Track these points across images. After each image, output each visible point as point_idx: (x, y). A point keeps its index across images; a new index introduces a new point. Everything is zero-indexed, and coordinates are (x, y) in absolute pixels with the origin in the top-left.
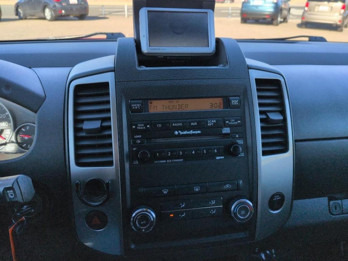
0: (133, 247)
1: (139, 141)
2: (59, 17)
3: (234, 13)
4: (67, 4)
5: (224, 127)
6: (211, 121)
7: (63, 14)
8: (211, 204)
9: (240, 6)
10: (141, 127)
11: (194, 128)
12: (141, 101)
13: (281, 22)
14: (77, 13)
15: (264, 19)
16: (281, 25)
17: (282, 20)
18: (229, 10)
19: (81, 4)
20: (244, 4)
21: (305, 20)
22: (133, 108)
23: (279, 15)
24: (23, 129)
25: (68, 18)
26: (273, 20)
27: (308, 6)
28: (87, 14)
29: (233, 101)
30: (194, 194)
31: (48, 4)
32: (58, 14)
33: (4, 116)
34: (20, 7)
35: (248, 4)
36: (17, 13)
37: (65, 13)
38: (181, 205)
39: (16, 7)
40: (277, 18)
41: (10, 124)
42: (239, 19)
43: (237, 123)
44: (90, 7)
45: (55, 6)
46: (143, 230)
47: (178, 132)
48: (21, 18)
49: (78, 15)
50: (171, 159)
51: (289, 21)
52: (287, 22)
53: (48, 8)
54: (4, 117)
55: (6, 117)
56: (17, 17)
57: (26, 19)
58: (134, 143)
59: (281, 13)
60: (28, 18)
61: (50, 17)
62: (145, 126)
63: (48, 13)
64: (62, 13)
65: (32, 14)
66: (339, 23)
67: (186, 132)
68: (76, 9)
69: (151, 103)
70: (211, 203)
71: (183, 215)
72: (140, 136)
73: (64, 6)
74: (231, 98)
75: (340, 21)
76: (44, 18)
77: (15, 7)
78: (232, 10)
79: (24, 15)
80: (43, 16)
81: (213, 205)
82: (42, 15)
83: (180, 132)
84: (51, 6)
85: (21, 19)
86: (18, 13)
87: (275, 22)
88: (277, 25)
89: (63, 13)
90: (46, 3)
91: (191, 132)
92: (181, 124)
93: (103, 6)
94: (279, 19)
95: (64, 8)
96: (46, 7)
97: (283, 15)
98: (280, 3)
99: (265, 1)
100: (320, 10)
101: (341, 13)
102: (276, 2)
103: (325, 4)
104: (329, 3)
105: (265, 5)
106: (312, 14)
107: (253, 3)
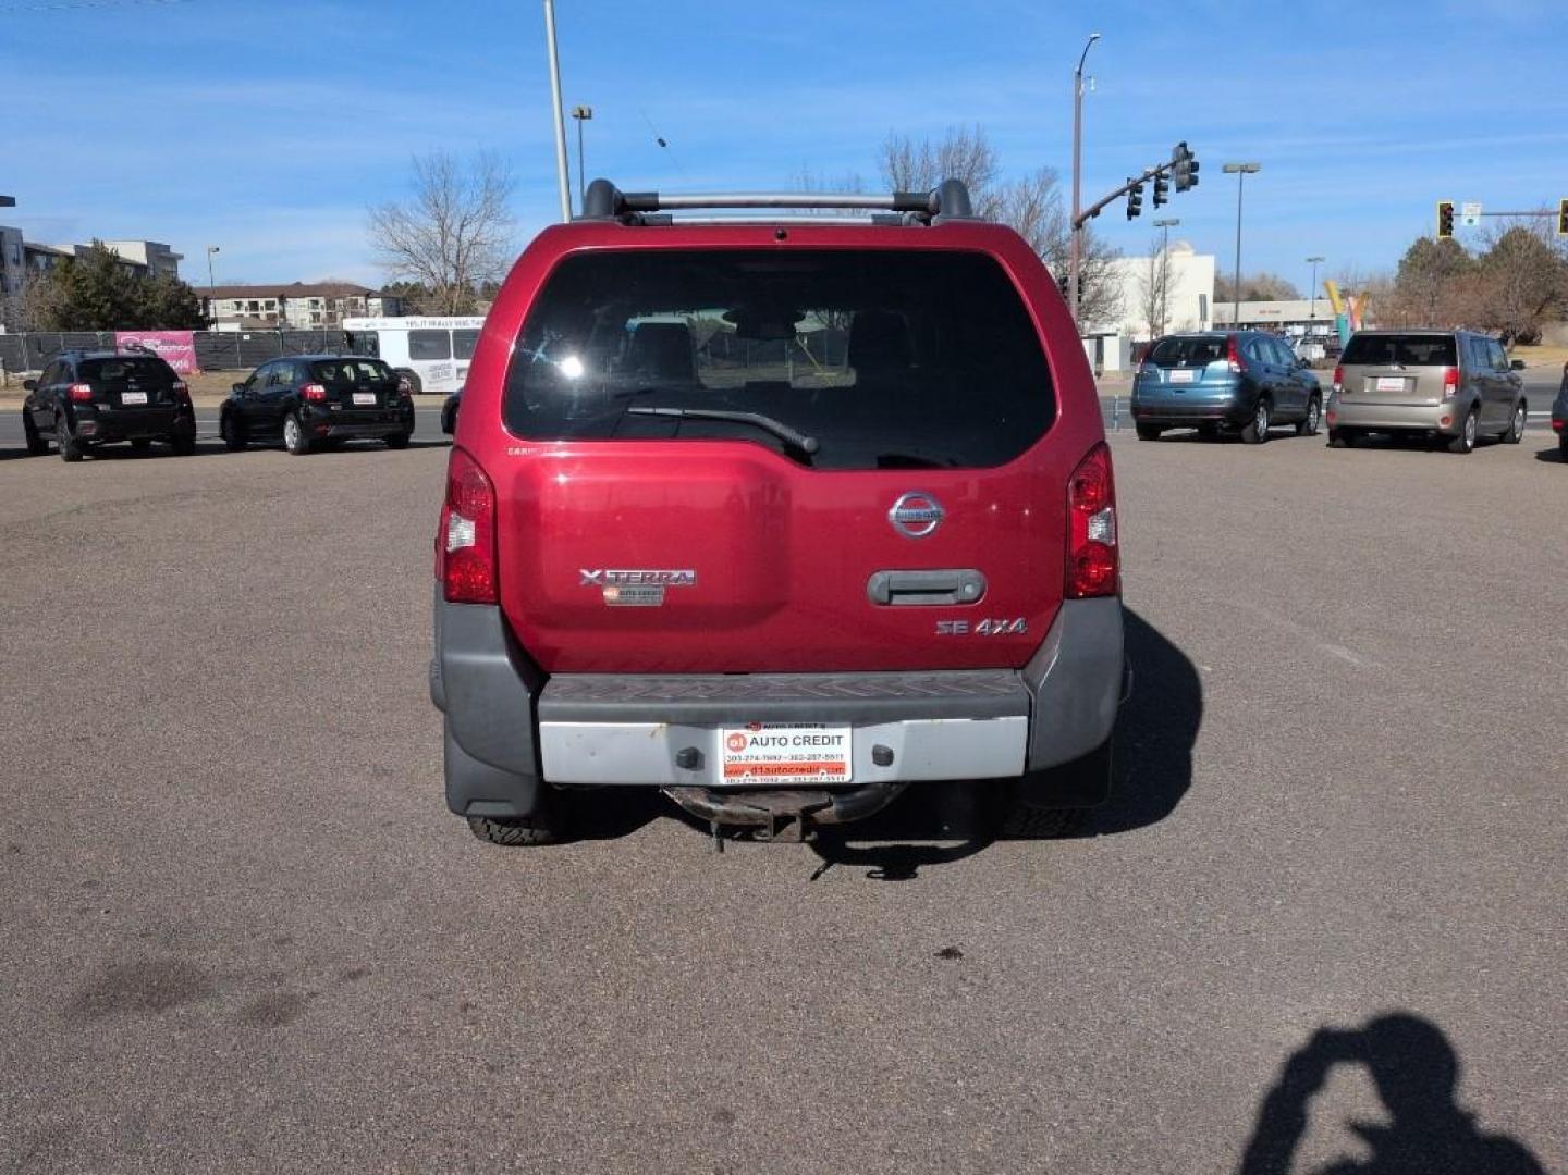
20: (1141, 383)
21: (1336, 422)
23: (1262, 409)
35: (1152, 383)
40: (1254, 420)
75: (1444, 420)
99: (1204, 371)
100: (1378, 389)
101: (1449, 396)
102: (1238, 370)
103: (1394, 372)
104: (1404, 369)
105: (1205, 382)
106: (1358, 401)
107: (1167, 377)
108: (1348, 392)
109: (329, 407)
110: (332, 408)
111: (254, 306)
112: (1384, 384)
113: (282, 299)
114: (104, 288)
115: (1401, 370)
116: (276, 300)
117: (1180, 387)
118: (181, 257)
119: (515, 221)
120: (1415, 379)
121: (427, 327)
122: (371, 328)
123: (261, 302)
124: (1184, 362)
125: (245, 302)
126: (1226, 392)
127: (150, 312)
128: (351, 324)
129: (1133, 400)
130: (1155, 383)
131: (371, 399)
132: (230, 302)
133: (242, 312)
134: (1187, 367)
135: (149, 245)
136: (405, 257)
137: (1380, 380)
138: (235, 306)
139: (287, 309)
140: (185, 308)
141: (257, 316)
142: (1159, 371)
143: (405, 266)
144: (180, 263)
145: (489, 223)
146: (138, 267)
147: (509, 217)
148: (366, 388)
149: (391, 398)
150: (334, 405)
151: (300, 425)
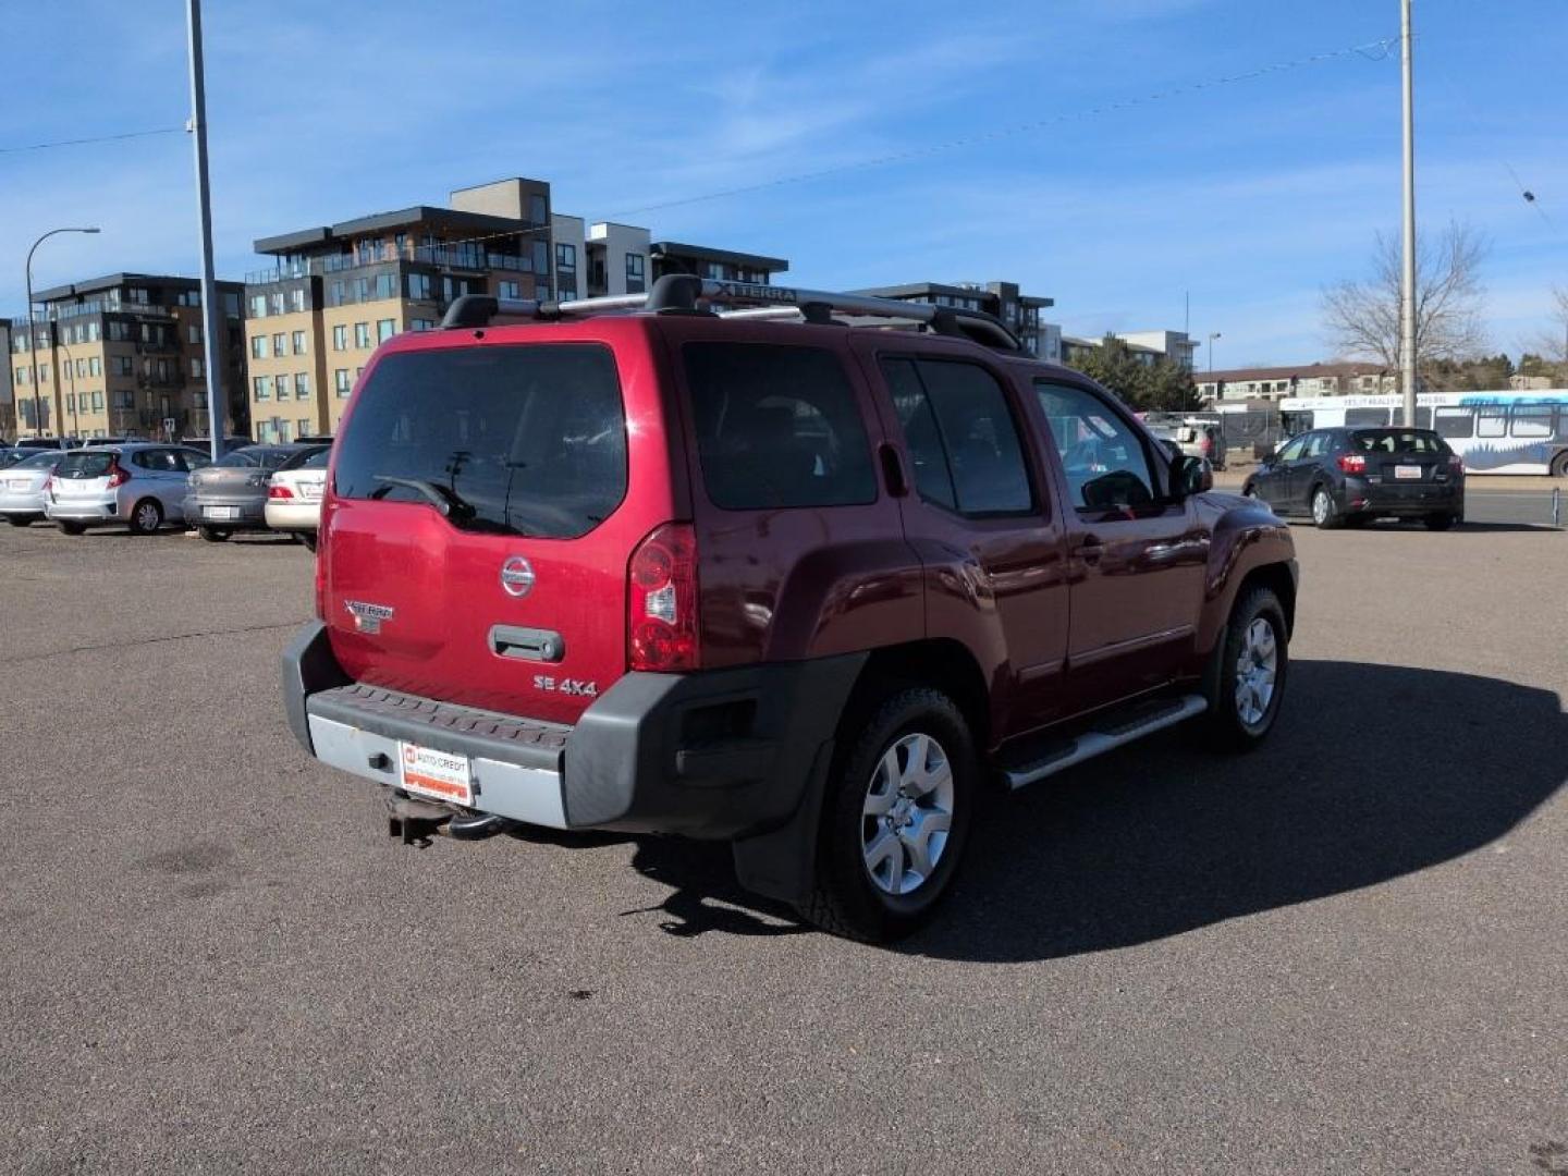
4: (1383, 482)
19: (1435, 481)
31: (1326, 480)
34: (1256, 487)
37: (1372, 504)
39: (1246, 488)
45: (1344, 487)
53: (1324, 491)
61: (1325, 516)
63: (1320, 506)
65: (1283, 508)
76: (1314, 523)
82: (1305, 511)
90: (1323, 476)
96: (1321, 488)
109: (1367, 480)
110: (1371, 481)
111: (1266, 387)
113: (1295, 381)
114: (1111, 375)
116: (1289, 381)
118: (1197, 344)
119: (1485, 290)
121: (1367, 405)
122: (1307, 408)
123: (1274, 384)
125: (1258, 384)
127: (1148, 396)
128: (1287, 405)
131: (1416, 472)
132: (1244, 385)
133: (1254, 394)
135: (1169, 334)
136: (1354, 335)
138: (1247, 388)
139: (1298, 390)
140: (1181, 391)
141: (1268, 398)
143: (1353, 344)
144: (1196, 350)
145: (1455, 293)
146: (1157, 355)
147: (1477, 287)
148: (1410, 460)
149: (1439, 472)
150: (1373, 478)
151: (1333, 498)
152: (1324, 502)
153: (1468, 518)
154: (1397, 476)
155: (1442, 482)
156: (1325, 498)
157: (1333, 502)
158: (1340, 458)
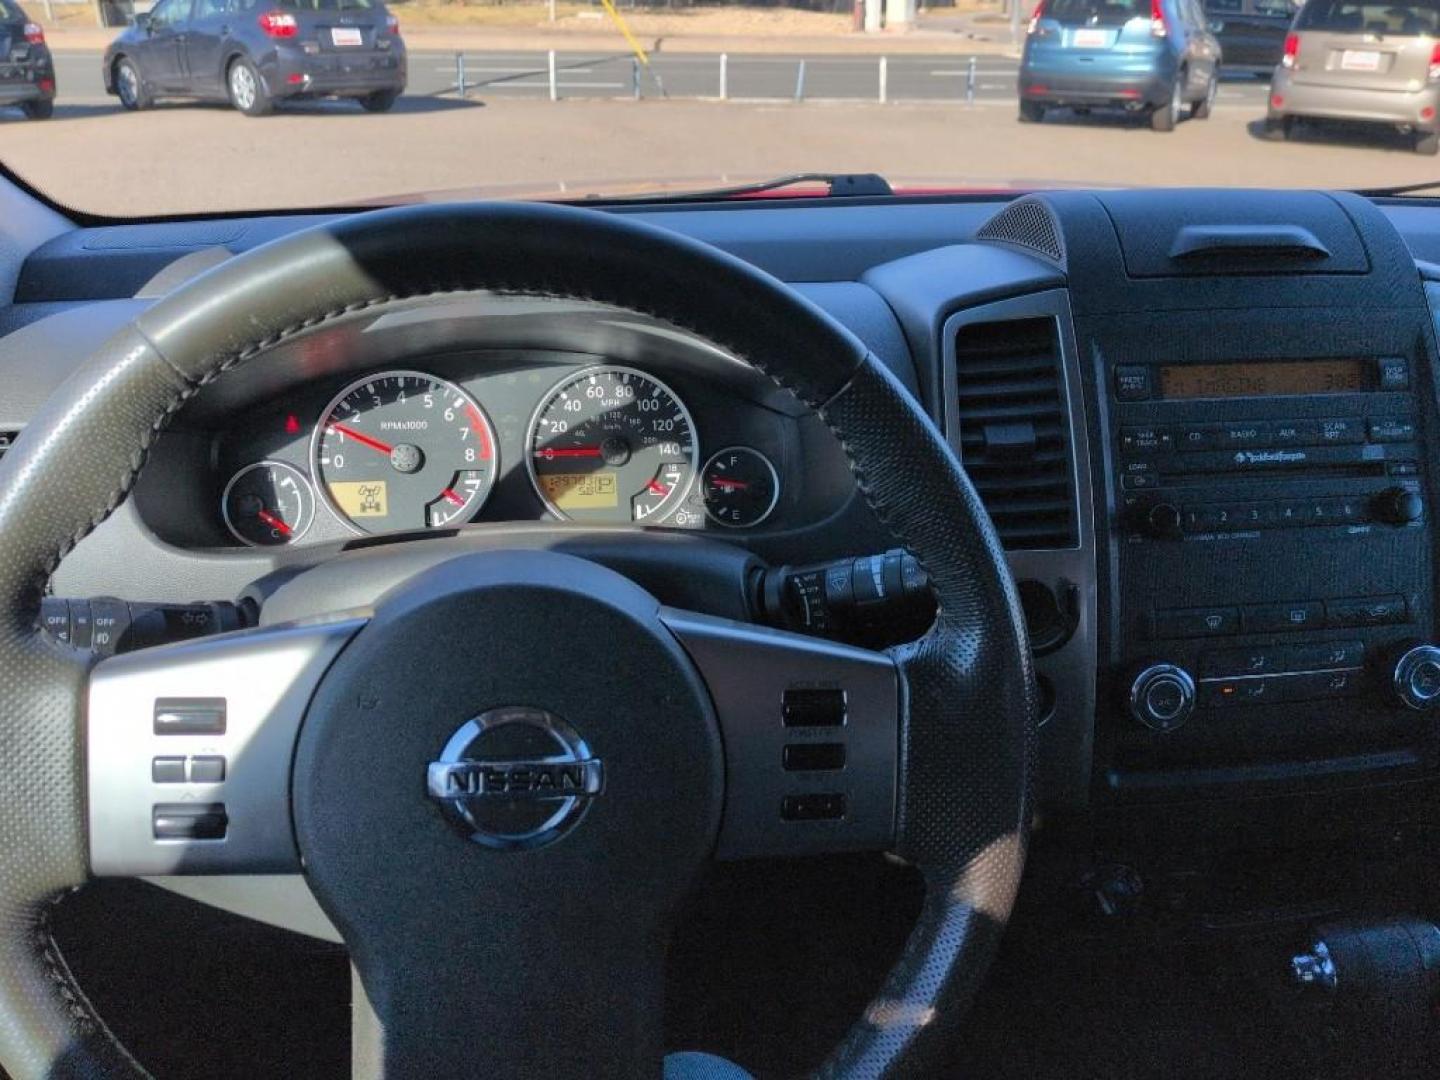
0: (1114, 780)
1: (1142, 481)
2: (286, 98)
3: (987, 80)
4: (322, 50)
5: (1367, 442)
6: (1333, 426)
7: (305, 88)
8: (1334, 660)
9: (1014, 52)
10: (1146, 439)
11: (1288, 446)
12: (1143, 370)
13: (1184, 117)
14: (361, 85)
15: (1118, 103)
16: (1183, 129)
17: (1187, 107)
18: (968, 67)
19: (376, 48)
20: (1035, 45)
21: (1283, 108)
22: (1125, 386)
23: (1178, 86)
24: (721, 466)
25: (322, 103)
26: (1151, 107)
27: (1297, 54)
28: (401, 90)
29: (1388, 371)
30: (1290, 630)
31: (245, 49)
32: (288, 87)
33: (669, 424)
34: (129, 59)
35: (1050, 46)
36: (115, 84)
37: (314, 82)
38: (1254, 663)
39: (112, 58)
40: (1170, 101)
41: (686, 449)
42: (1014, 103)
43: (1400, 431)
44: (410, 58)
45: (272, 57)
46: (1165, 724)
47: (1245, 454)
48: (129, 103)
49: (366, 92)
50: (1229, 531)
51: (1215, 109)
52: (1205, 116)
53: (243, 64)
54: (669, 427)
55: (674, 427)
56: (115, 100)
57: (151, 106)
58: (1129, 483)
59: (1185, 81)
60: (157, 101)
61: (252, 98)
62: (1158, 436)
63: (243, 85)
64: (303, 84)
65: (180, 85)
66: (1422, 120)
67: (1266, 455)
68: (356, 69)
69: (1167, 373)
70: (1335, 657)
71: (1259, 689)
72: (1144, 466)
73: (309, 55)
74: (1382, 361)
75: (1427, 112)
76: (228, 105)
77: (106, 58)
78: (979, 67)
79: (143, 89)
80: (223, 95)
81: (1341, 664)
82: (217, 91)
83: (1249, 454)
84: (257, 55)
85: (130, 107)
86: (121, 84)
87: (1159, 116)
88: (1169, 128)
89: (306, 83)
90: (238, 44)
91: (1280, 456)
92: (1252, 434)
93: (459, 54)
94: (1178, 105)
95: (309, 64)
96: (238, 60)
97: (1190, 87)
98: (1179, 40)
99: (1120, 31)
100: (1344, 66)
101: (1433, 81)
102: (1162, 33)
103: (1367, 44)
104: (1381, 39)
105: (1120, 48)
106: (1314, 81)
107: (1070, 39)
108: (1303, 68)
109: (301, 49)
110: (307, 50)
112: (1352, 59)
115: (1377, 41)
117: (1086, 54)
120: (1394, 55)
124: (1095, 19)
126: (1145, 62)
129: (1024, 70)
130: (1055, 47)
131: (355, 37)
134: (1100, 25)
137: (1347, 54)
142: (1059, 29)
148: (348, 21)
149: (379, 37)
150: (309, 46)
151: (262, 73)
152: (248, 79)
153: (413, 88)
154: (336, 43)
155: (382, 50)
156: (247, 73)
157: (263, 79)
158: (260, 17)
